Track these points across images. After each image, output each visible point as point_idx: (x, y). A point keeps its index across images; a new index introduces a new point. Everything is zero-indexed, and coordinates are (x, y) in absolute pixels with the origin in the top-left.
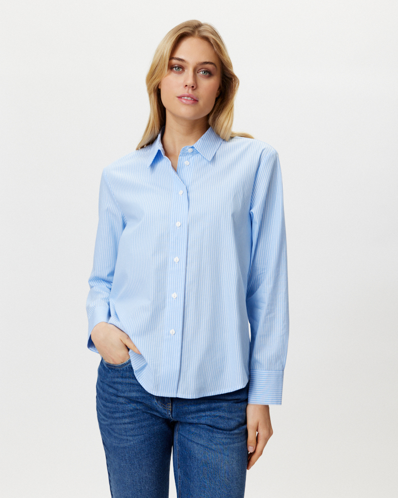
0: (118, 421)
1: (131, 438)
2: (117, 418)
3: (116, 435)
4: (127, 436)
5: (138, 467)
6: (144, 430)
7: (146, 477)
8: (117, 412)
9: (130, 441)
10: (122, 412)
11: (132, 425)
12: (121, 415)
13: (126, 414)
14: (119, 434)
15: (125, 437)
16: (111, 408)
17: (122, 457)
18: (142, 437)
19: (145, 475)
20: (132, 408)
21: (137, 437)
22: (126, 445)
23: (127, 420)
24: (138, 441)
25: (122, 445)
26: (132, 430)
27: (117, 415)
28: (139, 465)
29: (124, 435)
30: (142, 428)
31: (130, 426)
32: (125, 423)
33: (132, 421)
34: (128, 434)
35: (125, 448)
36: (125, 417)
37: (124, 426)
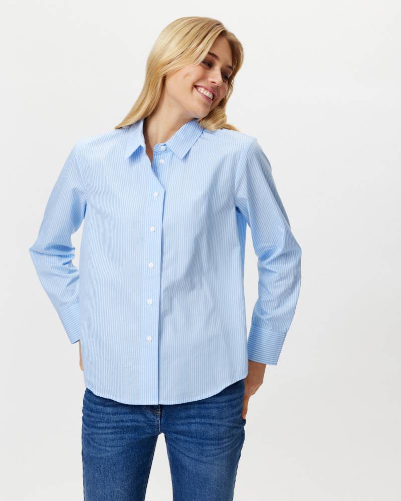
0: (101, 431)
1: (109, 449)
2: (100, 428)
3: (95, 445)
4: (106, 446)
5: (111, 479)
6: (124, 442)
7: (118, 491)
8: (102, 422)
9: (108, 452)
10: (106, 422)
11: (113, 436)
12: (105, 425)
13: (110, 425)
14: (99, 444)
15: (104, 448)
16: (96, 418)
17: (98, 467)
18: (120, 449)
19: (117, 489)
20: (118, 419)
21: (116, 448)
22: (103, 455)
23: (109, 431)
24: (116, 453)
25: (99, 456)
26: (113, 440)
27: (101, 425)
28: (113, 478)
29: (103, 446)
30: (123, 439)
31: (111, 436)
32: (107, 434)
33: (115, 432)
34: (107, 444)
35: (101, 458)
36: (109, 428)
37: (105, 436)
